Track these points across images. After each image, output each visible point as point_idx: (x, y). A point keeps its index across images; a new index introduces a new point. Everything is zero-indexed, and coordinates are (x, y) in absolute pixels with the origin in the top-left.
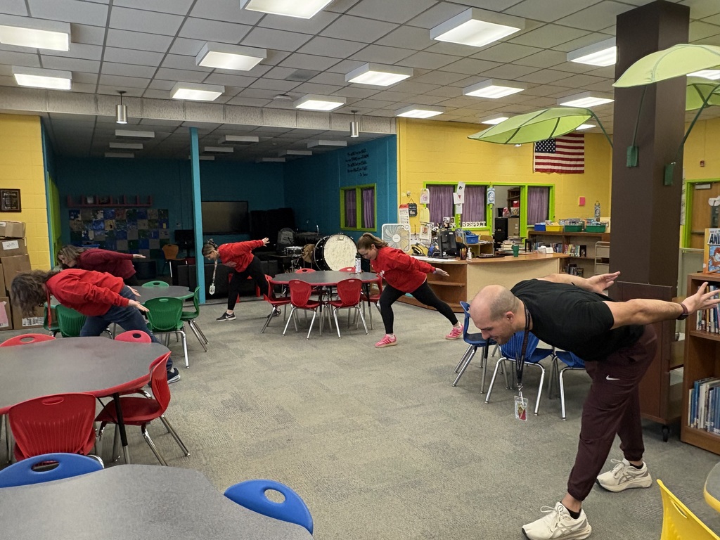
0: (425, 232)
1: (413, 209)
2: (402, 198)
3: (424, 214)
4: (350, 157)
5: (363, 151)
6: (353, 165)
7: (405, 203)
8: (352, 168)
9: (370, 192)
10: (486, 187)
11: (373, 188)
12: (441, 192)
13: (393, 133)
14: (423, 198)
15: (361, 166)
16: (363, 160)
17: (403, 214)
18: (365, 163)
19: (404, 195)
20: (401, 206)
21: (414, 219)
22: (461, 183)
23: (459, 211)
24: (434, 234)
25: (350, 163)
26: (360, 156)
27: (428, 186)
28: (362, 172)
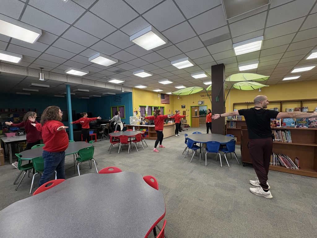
0: (140, 119)
1: (137, 112)
2: (134, 110)
3: (139, 114)
4: (115, 98)
5: (119, 96)
6: (116, 100)
7: (135, 111)
8: (115, 101)
9: (122, 108)
10: (152, 107)
11: (124, 107)
12: (143, 107)
13: (131, 92)
14: (139, 109)
15: (119, 101)
16: (120, 99)
17: (134, 114)
18: (120, 100)
19: (135, 108)
20: (134, 112)
21: (137, 115)
22: (147, 106)
23: (147, 113)
24: (142, 119)
25: (115, 100)
26: (119, 98)
27: (140, 106)
28: (119, 102)
